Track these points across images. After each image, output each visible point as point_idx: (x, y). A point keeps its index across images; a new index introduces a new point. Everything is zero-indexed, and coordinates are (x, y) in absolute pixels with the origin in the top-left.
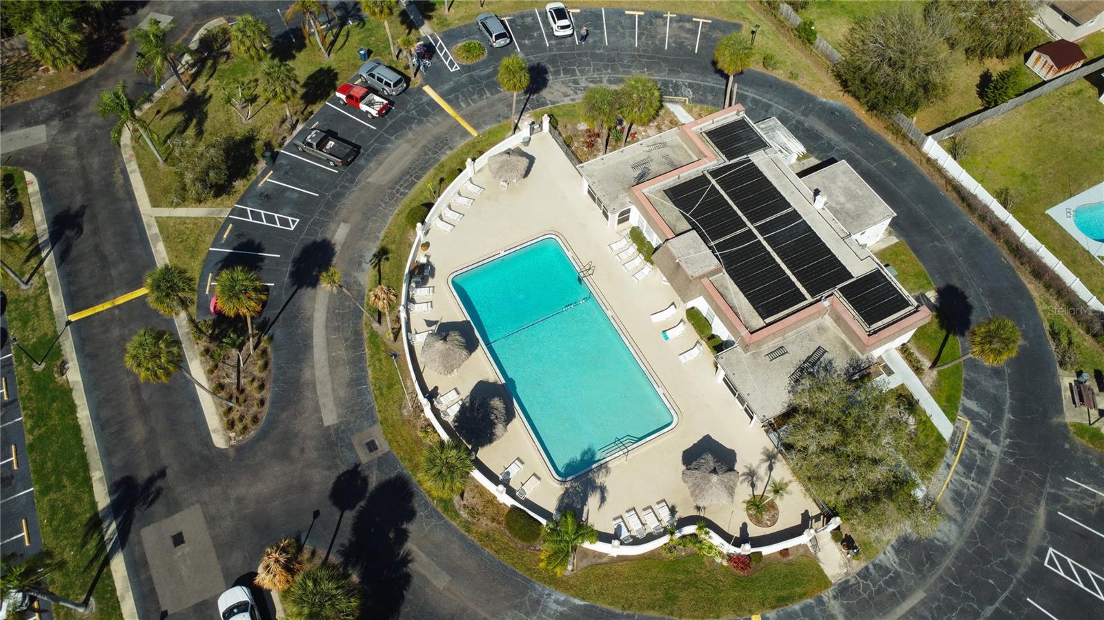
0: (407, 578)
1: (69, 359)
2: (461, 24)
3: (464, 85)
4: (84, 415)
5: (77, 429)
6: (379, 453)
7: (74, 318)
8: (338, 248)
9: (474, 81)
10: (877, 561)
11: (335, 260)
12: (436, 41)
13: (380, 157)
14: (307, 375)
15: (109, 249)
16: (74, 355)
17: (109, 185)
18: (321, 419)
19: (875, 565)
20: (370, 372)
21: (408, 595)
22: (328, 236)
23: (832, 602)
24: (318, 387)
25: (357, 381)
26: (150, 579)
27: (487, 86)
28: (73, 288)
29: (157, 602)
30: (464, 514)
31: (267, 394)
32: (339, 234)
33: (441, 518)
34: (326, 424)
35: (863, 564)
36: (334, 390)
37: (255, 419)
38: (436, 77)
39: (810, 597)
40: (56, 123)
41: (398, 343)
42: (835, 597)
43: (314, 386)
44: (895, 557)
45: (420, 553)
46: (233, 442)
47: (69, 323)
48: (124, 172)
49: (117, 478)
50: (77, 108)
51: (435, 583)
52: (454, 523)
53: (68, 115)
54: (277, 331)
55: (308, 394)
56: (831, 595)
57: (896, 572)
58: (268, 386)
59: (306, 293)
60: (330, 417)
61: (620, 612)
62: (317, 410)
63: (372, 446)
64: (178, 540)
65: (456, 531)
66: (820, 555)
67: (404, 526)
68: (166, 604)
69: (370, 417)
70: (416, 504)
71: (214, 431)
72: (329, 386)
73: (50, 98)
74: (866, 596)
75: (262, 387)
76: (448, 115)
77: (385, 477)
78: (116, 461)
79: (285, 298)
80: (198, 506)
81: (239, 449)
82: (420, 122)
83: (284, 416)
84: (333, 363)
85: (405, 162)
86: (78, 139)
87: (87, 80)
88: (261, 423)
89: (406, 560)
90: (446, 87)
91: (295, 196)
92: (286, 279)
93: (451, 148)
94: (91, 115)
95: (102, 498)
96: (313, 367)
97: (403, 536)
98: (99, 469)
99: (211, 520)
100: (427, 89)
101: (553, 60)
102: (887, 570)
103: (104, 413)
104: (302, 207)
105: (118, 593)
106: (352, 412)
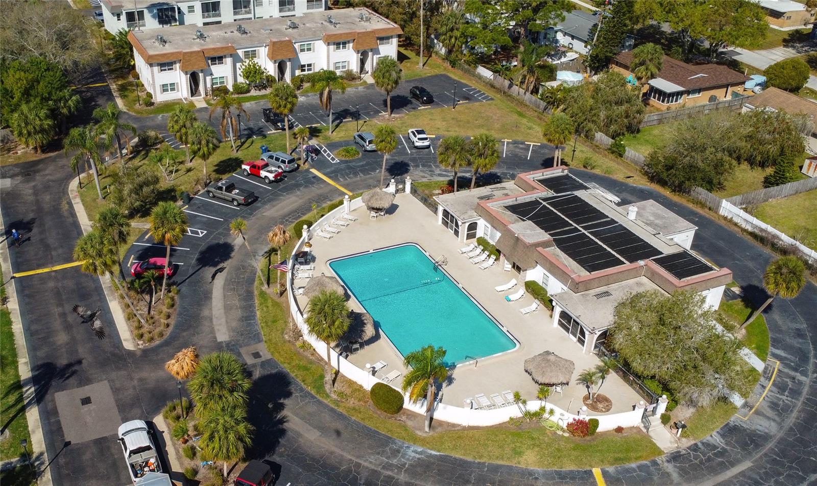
0: (283, 432)
1: (10, 295)
2: (341, 140)
3: (342, 170)
4: (17, 327)
5: (10, 335)
6: (263, 359)
7: (17, 275)
8: (236, 248)
9: (349, 168)
10: (705, 441)
11: (233, 254)
12: (321, 148)
13: (274, 203)
14: (205, 313)
15: (52, 240)
16: (15, 294)
17: (56, 210)
18: (215, 338)
19: (703, 443)
20: (258, 313)
21: (282, 441)
22: (229, 241)
23: (666, 464)
24: (215, 321)
25: (248, 317)
26: (59, 422)
27: (361, 171)
28: (19, 260)
29: (63, 436)
30: (334, 396)
31: (172, 321)
32: (238, 241)
33: (313, 397)
34: (219, 340)
35: (693, 442)
36: (227, 322)
37: (161, 335)
38: (322, 165)
39: (645, 459)
40: (19, 178)
41: (283, 299)
42: (668, 461)
43: (211, 319)
44: (722, 440)
45: (295, 417)
46: (141, 347)
47: (13, 277)
48: (70, 204)
49: (40, 363)
50: (36, 172)
51: (306, 435)
52: (326, 401)
53: (29, 175)
54: (184, 288)
55: (206, 323)
56: (664, 460)
57: (723, 448)
58: (172, 317)
59: (210, 271)
60: (223, 336)
61: (472, 460)
62: (212, 331)
63: (257, 355)
64: (86, 401)
65: (327, 406)
66: (651, 434)
67: (282, 401)
68: (72, 435)
69: (257, 338)
70: (292, 388)
71: (125, 340)
72: (223, 320)
73: (16, 165)
74: (697, 462)
75: (169, 317)
76: (329, 184)
77: (266, 373)
78: (40, 354)
79: (191, 272)
80: (106, 382)
81: (145, 352)
82: (306, 187)
83: (185, 334)
84: (227, 308)
85: (294, 206)
86: (34, 186)
87: (46, 158)
88: (165, 337)
89: (282, 421)
90: (329, 170)
91: (204, 219)
92: (194, 262)
93: (331, 200)
94: (47, 175)
95: (25, 372)
96: (211, 309)
97: (281, 407)
98: (26, 357)
99: (115, 391)
100: (313, 171)
101: (414, 160)
102: (715, 447)
103: (34, 327)
104: (208, 225)
105: (30, 429)
106: (242, 335)
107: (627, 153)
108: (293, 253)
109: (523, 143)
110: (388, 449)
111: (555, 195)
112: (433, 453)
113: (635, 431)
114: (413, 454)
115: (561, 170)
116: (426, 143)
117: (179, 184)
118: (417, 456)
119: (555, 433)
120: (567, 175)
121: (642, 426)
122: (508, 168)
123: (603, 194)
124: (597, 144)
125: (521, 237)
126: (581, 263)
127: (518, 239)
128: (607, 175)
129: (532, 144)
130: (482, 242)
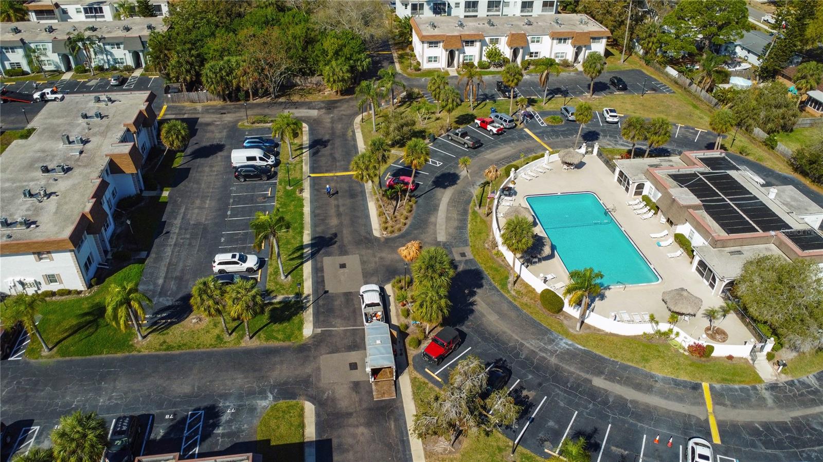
0: (472, 311)
1: (305, 188)
2: (551, 110)
3: (548, 132)
4: (307, 210)
5: (302, 214)
6: (467, 258)
7: (312, 175)
8: (461, 178)
9: (553, 131)
10: (801, 380)
11: (458, 182)
12: (535, 114)
13: (494, 150)
14: (432, 219)
15: (338, 155)
16: (309, 188)
17: (344, 135)
18: (436, 238)
19: (799, 381)
20: (469, 225)
21: (471, 318)
22: (457, 172)
23: (764, 391)
24: (438, 226)
25: (462, 227)
26: (323, 277)
27: (562, 134)
28: (315, 165)
29: (324, 286)
30: (513, 293)
31: (409, 222)
32: (463, 173)
33: (498, 291)
34: (438, 240)
35: (790, 379)
36: (446, 228)
37: (400, 230)
38: (533, 127)
39: (748, 384)
40: (323, 111)
41: (488, 218)
42: (766, 389)
43: (436, 225)
44: (816, 382)
45: (482, 303)
46: (384, 236)
47: (309, 176)
48: (353, 132)
49: (317, 236)
50: (334, 108)
51: (488, 317)
52: (506, 295)
53: (330, 109)
54: (420, 200)
55: (432, 227)
56: (763, 387)
57: (816, 389)
58: (409, 219)
59: (439, 191)
60: (442, 237)
61: (609, 358)
62: (435, 233)
63: (463, 255)
64: (343, 266)
65: (507, 299)
66: (756, 366)
67: (475, 290)
68: (329, 287)
69: (465, 243)
70: (484, 282)
71: (375, 230)
72: (444, 227)
73: (323, 102)
74: (791, 394)
75: (407, 218)
76: (536, 141)
77: (468, 268)
78: (319, 229)
79: (427, 189)
80: (358, 255)
81: (387, 240)
82: (519, 141)
83: (416, 232)
84: (448, 219)
85: (509, 153)
86: (332, 117)
87: (342, 99)
88: (402, 232)
89: (472, 304)
90: (538, 131)
91: (442, 155)
92: (430, 183)
93: (535, 153)
94: (341, 111)
95: (307, 239)
96: (437, 218)
97: (473, 294)
98: (309, 230)
99: (363, 263)
100: (526, 130)
101: (604, 131)
102: (809, 386)
103: (317, 211)
104: (445, 159)
105: (304, 278)
106: (455, 239)
107: (778, 147)
108: (501, 187)
109: (693, 129)
110: (546, 337)
111: (711, 171)
112: (580, 347)
113: (743, 361)
114: (564, 345)
115: (719, 153)
116: (616, 120)
117: (429, 127)
118: (567, 347)
119: (678, 351)
120: (724, 157)
121: (749, 358)
122: (678, 146)
123: (751, 176)
124: (755, 137)
125: (677, 199)
126: (723, 226)
127: (674, 200)
128: (758, 162)
129: (700, 130)
130: (646, 199)
